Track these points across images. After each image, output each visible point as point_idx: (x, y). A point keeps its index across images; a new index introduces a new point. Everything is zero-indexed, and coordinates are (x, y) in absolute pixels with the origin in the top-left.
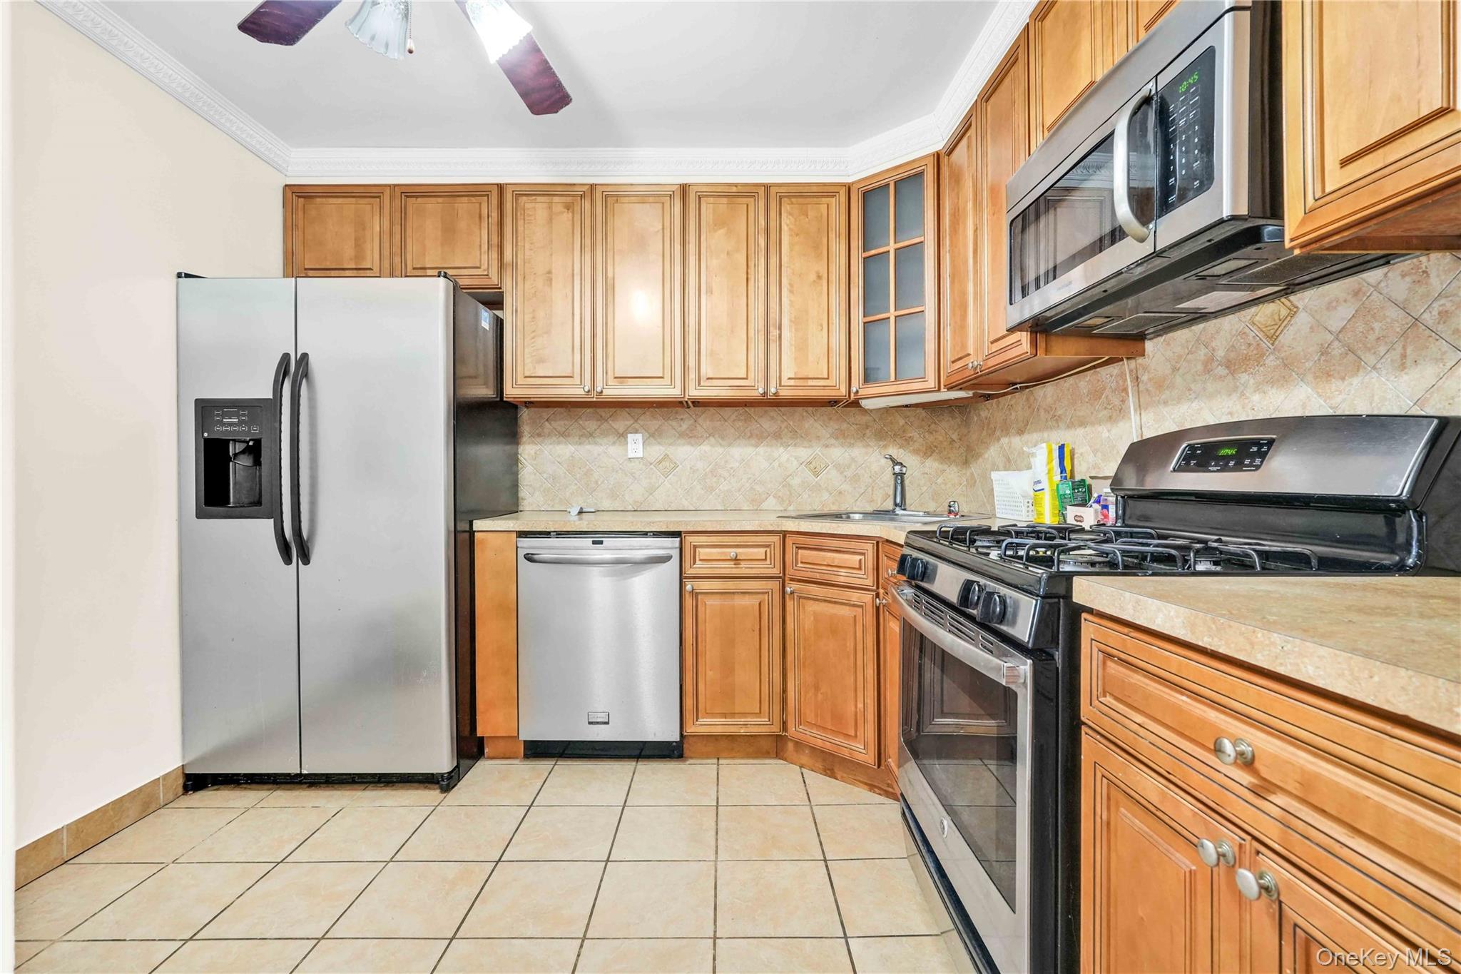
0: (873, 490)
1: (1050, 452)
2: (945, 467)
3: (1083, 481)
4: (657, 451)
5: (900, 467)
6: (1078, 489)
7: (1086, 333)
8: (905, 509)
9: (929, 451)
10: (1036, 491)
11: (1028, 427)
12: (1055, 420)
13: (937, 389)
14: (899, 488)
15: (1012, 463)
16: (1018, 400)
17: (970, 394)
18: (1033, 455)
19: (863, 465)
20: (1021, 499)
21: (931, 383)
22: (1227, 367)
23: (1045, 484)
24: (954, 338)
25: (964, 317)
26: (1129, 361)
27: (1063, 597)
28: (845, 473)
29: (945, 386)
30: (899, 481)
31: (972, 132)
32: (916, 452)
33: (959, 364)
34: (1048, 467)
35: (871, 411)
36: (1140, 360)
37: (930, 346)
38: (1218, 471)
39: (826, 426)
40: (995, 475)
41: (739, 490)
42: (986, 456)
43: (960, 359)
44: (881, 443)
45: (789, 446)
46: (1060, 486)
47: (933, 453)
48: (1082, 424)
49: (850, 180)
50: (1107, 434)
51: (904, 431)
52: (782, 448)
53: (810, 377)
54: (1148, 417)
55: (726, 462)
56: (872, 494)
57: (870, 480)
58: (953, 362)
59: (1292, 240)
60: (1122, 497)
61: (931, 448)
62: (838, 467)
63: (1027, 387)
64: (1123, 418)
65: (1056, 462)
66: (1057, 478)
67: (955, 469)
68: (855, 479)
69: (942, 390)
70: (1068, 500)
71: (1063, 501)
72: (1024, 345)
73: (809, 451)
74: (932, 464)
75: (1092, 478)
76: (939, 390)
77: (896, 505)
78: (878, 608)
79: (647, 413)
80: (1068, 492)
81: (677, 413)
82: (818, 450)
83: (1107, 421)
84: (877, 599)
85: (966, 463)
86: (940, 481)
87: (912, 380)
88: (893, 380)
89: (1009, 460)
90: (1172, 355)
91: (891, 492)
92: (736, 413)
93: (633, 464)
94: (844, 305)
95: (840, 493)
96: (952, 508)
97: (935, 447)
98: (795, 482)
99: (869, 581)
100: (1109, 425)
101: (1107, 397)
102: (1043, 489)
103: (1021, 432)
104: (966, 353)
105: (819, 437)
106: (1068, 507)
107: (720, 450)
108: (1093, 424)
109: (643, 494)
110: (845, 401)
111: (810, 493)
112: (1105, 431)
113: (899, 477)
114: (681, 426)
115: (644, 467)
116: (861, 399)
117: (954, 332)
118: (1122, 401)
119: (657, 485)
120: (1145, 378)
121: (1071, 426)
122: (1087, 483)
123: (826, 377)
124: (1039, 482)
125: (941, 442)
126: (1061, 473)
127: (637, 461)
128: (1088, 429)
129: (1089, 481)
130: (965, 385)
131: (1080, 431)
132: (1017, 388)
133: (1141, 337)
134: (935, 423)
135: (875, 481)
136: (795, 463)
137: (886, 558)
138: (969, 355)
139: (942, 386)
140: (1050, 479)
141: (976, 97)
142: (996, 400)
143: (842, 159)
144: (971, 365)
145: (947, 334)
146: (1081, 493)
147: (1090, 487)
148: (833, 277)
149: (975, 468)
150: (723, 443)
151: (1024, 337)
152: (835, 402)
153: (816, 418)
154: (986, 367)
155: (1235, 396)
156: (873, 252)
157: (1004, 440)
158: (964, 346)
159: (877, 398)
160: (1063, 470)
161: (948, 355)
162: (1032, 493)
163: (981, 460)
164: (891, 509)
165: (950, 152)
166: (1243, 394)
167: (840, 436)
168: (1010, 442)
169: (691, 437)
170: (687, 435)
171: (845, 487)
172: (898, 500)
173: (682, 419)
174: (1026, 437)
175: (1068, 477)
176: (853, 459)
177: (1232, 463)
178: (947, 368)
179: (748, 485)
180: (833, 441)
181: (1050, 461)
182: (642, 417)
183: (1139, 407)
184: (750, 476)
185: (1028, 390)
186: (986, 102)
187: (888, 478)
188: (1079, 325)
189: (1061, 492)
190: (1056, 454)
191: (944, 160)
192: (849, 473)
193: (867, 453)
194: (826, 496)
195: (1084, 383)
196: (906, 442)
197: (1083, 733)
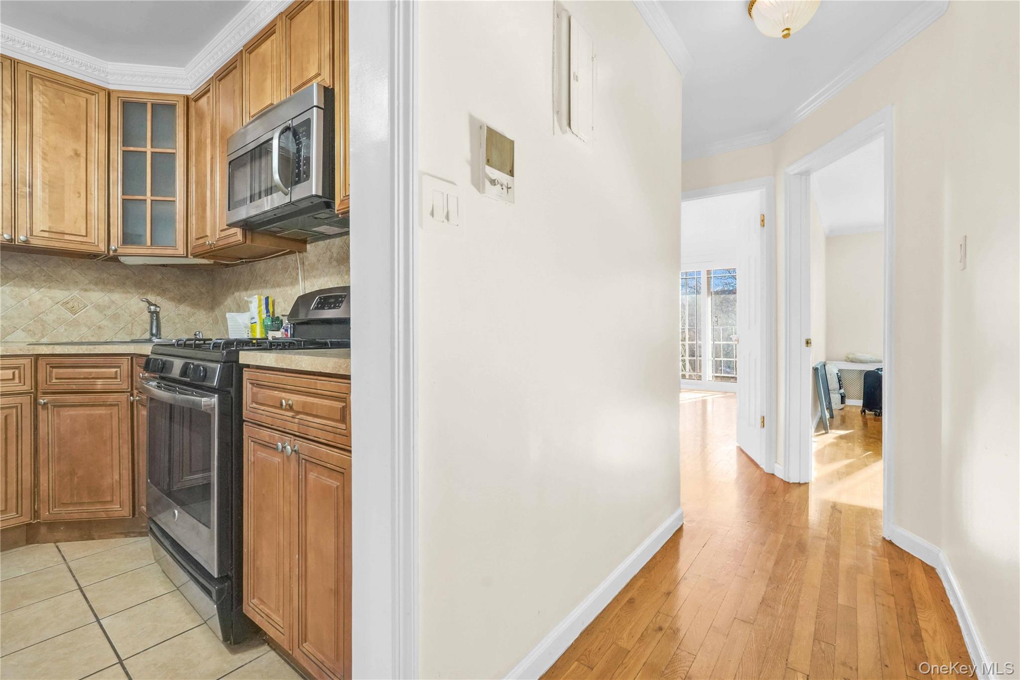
0: (132, 326)
1: (260, 300)
2: (196, 310)
3: (278, 317)
5: (154, 307)
6: (275, 322)
7: (273, 234)
8: (160, 338)
9: (181, 299)
10: (252, 323)
11: (251, 286)
12: (265, 284)
13: (185, 255)
14: (155, 323)
15: (242, 308)
16: (245, 269)
17: (212, 262)
18: (251, 302)
19: (123, 307)
20: (244, 329)
21: (181, 251)
22: (337, 262)
23: (257, 319)
24: (197, 224)
25: (204, 210)
26: (300, 254)
27: (235, 362)
28: (105, 313)
29: (191, 254)
30: (155, 318)
31: (210, 94)
32: (172, 299)
33: (201, 241)
34: (259, 309)
35: (131, 266)
36: (305, 254)
37: (180, 226)
38: (328, 309)
39: (85, 274)
40: (228, 315)
42: (226, 304)
43: (201, 238)
44: (140, 291)
45: (42, 288)
46: (265, 320)
47: (186, 300)
48: (279, 286)
49: (111, 87)
50: (290, 292)
51: (161, 283)
52: (33, 289)
53: (66, 232)
54: (308, 283)
56: (132, 329)
57: (130, 318)
58: (197, 239)
59: (337, 211)
60: (294, 324)
61: (184, 297)
62: (99, 308)
63: (250, 262)
64: (297, 283)
65: (263, 307)
66: (264, 316)
67: (204, 313)
68: (116, 317)
69: (189, 256)
70: (270, 328)
71: (267, 329)
72: (239, 235)
73: (66, 293)
74: (185, 309)
75: (282, 315)
76: (187, 257)
77: (152, 335)
78: (132, 404)
80: (269, 323)
82: (76, 293)
83: (290, 284)
84: (131, 398)
85: (212, 309)
86: (191, 320)
87: (166, 247)
88: (149, 245)
89: (239, 307)
90: (317, 253)
91: (148, 328)
94: (103, 182)
95: (100, 327)
96: (197, 336)
97: (188, 296)
98: (49, 318)
99: (125, 386)
100: (291, 287)
101: (290, 272)
102: (256, 322)
103: (246, 289)
104: (205, 235)
105: (77, 282)
106: (269, 332)
108: (283, 286)
110: (104, 256)
111: (66, 327)
112: (289, 290)
113: (155, 315)
116: (120, 256)
117: (197, 219)
118: (297, 274)
120: (306, 263)
121: (273, 286)
122: (280, 319)
123: (85, 234)
124: (253, 318)
125: (193, 293)
126: (267, 313)
128: (282, 289)
129: (281, 318)
130: (207, 255)
131: (278, 290)
132: (243, 262)
133: (305, 242)
134: (188, 279)
135: (134, 319)
136: (49, 302)
137: (138, 367)
138: (207, 236)
139: (189, 254)
140: (260, 316)
141: (212, 75)
142: (231, 268)
143: (102, 69)
144: (208, 243)
145: (193, 220)
146: (276, 323)
147: (282, 321)
148: (93, 157)
149: (217, 312)
151: (238, 231)
152: (95, 256)
153: (74, 267)
154: (218, 245)
155: (339, 276)
156: (132, 149)
157: (237, 294)
158: (204, 230)
159: (134, 256)
160: (268, 311)
161: (193, 235)
162: (250, 325)
163: (222, 306)
164: (148, 338)
165: (197, 100)
166: (342, 275)
167: (100, 283)
168: (240, 296)
171: (104, 323)
172: (154, 331)
174: (249, 292)
175: (271, 316)
176: (113, 302)
177: (332, 306)
178: (192, 242)
180: (92, 287)
181: (260, 306)
183: (304, 279)
185: (250, 264)
186: (219, 81)
187: (146, 316)
188: (269, 230)
189: (266, 324)
190: (264, 302)
191: (192, 104)
192: (109, 312)
193: (126, 298)
194: (84, 330)
195: (279, 262)
196: (163, 292)
197: (244, 425)
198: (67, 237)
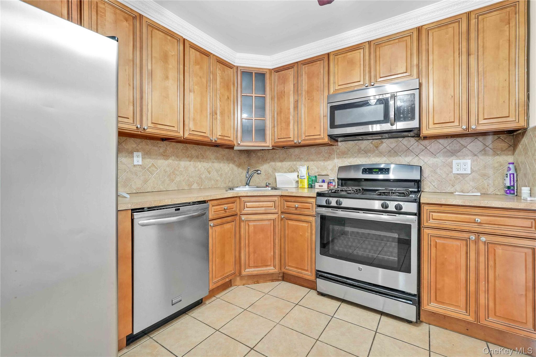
1: (307, 168)
3: (316, 176)
4: (149, 162)
9: (239, 165)
19: (223, 170)
22: (365, 152)
23: (305, 177)
24: (280, 131)
25: (288, 125)
33: (283, 140)
37: (268, 132)
39: (213, 155)
40: (278, 174)
41: (184, 181)
43: (284, 138)
45: (201, 162)
49: (236, 65)
50: (323, 164)
52: (199, 163)
53: (226, 136)
55: (179, 168)
58: (279, 139)
60: (341, 180)
62: (217, 171)
64: (329, 160)
68: (221, 175)
69: (271, 146)
73: (208, 164)
76: (269, 147)
79: (144, 142)
80: (314, 179)
81: (158, 143)
82: (210, 164)
83: (323, 161)
86: (242, 176)
88: (254, 141)
90: (347, 147)
92: (182, 146)
93: (136, 168)
95: (217, 181)
97: (241, 164)
98: (203, 176)
104: (288, 137)
105: (211, 158)
107: (177, 162)
109: (141, 184)
111: (208, 181)
114: (159, 150)
115: (142, 170)
116: (236, 146)
117: (280, 129)
118: (329, 156)
119: (148, 179)
123: (230, 136)
127: (138, 167)
133: (337, 141)
134: (241, 156)
136: (203, 169)
138: (290, 138)
143: (234, 56)
145: (275, 129)
150: (178, 159)
151: (326, 137)
153: (210, 151)
154: (303, 143)
158: (288, 135)
161: (275, 136)
162: (299, 179)
165: (278, 72)
167: (217, 158)
169: (164, 156)
170: (162, 154)
171: (219, 178)
173: (160, 147)
176: (221, 168)
177: (379, 173)
178: (274, 140)
179: (187, 178)
180: (215, 160)
181: (307, 170)
182: (141, 144)
184: (188, 174)
186: (303, 65)
191: (274, 73)
192: (219, 173)
193: (224, 166)
194: (213, 182)
198: (225, 138)
